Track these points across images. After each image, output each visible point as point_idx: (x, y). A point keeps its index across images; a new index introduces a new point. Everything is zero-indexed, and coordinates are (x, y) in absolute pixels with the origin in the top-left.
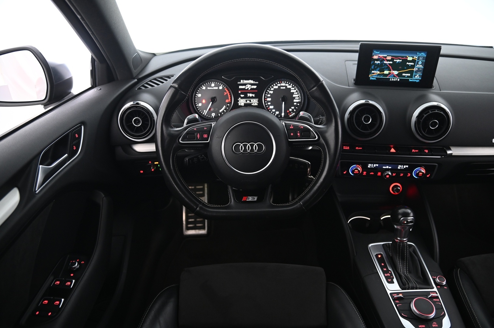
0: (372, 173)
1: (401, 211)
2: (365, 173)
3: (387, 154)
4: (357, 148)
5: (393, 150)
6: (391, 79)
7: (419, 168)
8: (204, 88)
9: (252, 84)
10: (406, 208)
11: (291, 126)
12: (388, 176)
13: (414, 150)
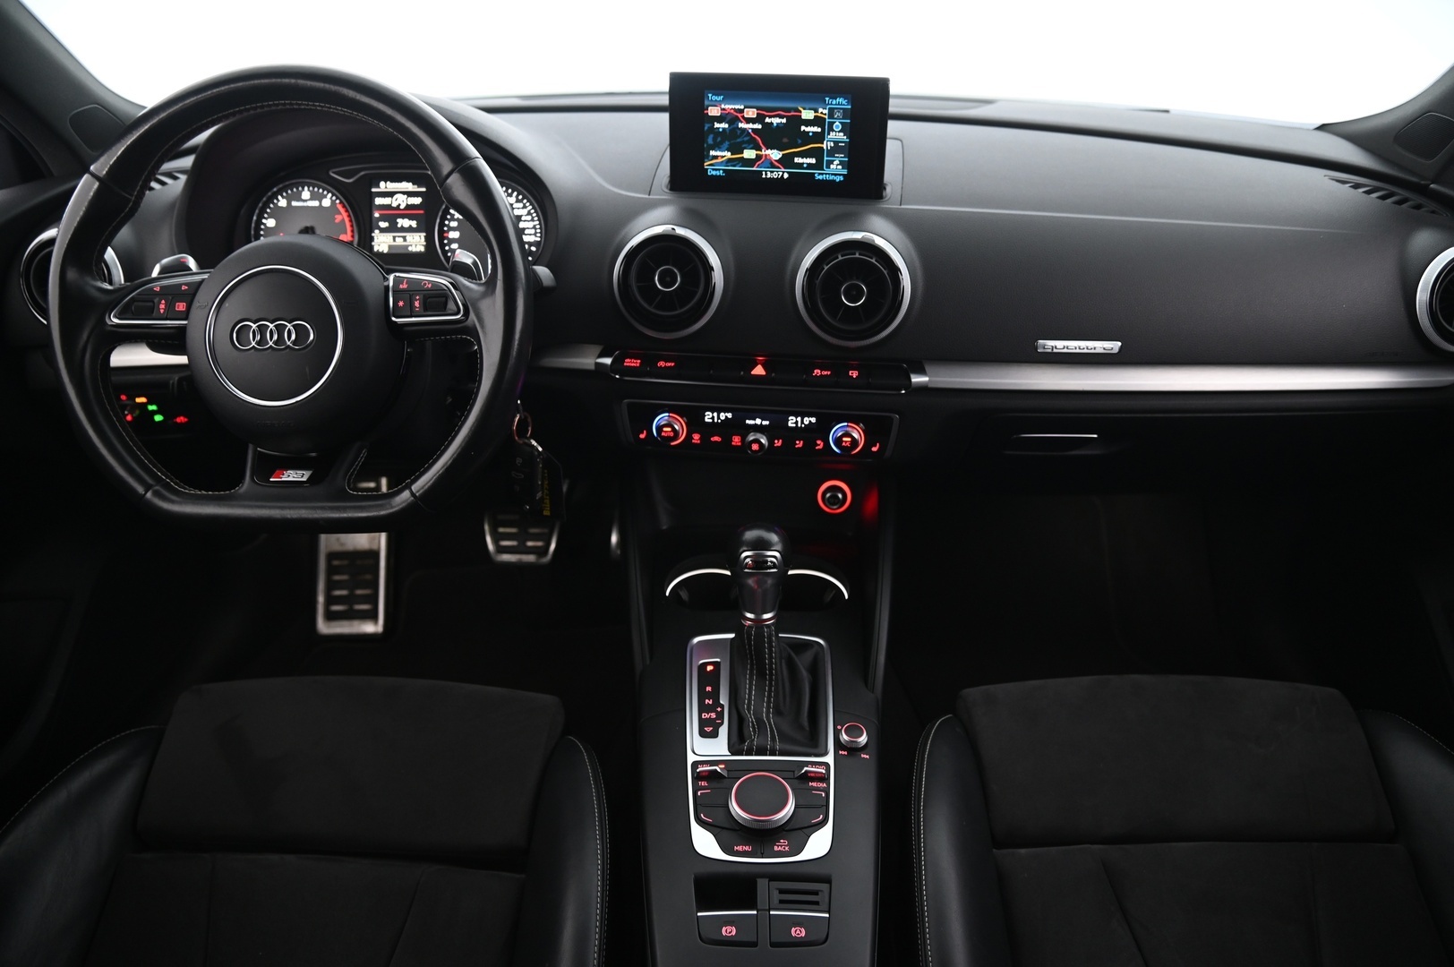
0: (716, 439)
1: (750, 535)
2: (696, 437)
3: (741, 380)
4: (662, 364)
5: (759, 370)
6: (766, 174)
7: (846, 424)
8: (283, 203)
9: (410, 194)
10: (769, 530)
11: (402, 284)
12: (755, 447)
13: (819, 371)
